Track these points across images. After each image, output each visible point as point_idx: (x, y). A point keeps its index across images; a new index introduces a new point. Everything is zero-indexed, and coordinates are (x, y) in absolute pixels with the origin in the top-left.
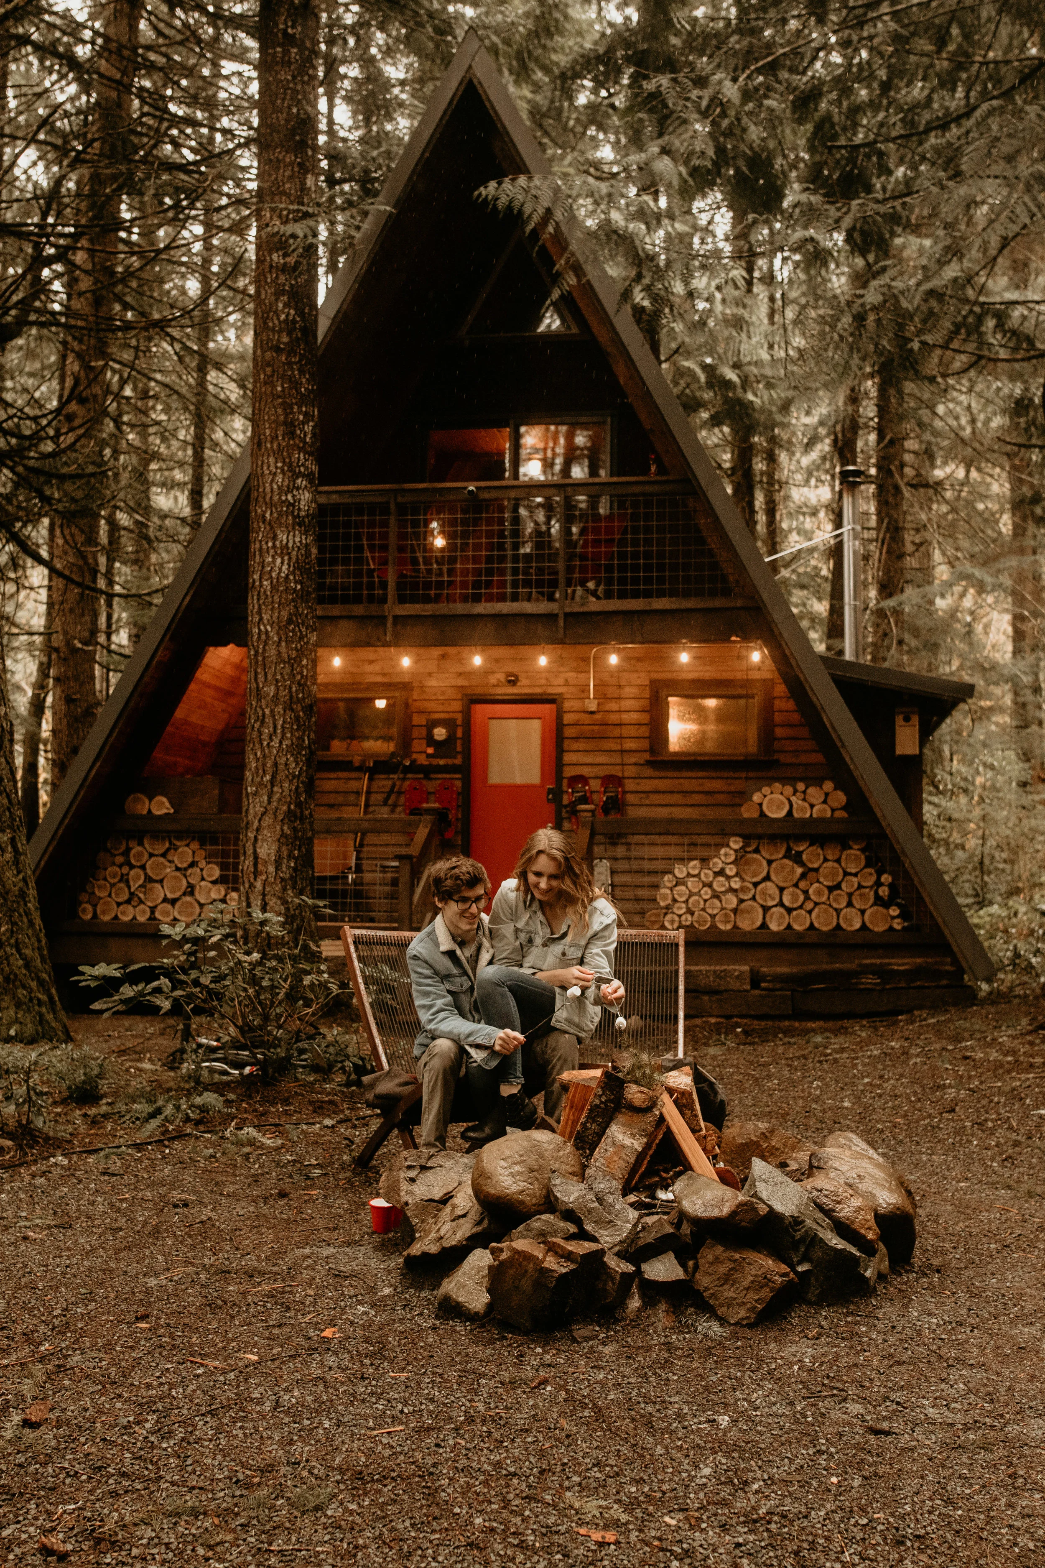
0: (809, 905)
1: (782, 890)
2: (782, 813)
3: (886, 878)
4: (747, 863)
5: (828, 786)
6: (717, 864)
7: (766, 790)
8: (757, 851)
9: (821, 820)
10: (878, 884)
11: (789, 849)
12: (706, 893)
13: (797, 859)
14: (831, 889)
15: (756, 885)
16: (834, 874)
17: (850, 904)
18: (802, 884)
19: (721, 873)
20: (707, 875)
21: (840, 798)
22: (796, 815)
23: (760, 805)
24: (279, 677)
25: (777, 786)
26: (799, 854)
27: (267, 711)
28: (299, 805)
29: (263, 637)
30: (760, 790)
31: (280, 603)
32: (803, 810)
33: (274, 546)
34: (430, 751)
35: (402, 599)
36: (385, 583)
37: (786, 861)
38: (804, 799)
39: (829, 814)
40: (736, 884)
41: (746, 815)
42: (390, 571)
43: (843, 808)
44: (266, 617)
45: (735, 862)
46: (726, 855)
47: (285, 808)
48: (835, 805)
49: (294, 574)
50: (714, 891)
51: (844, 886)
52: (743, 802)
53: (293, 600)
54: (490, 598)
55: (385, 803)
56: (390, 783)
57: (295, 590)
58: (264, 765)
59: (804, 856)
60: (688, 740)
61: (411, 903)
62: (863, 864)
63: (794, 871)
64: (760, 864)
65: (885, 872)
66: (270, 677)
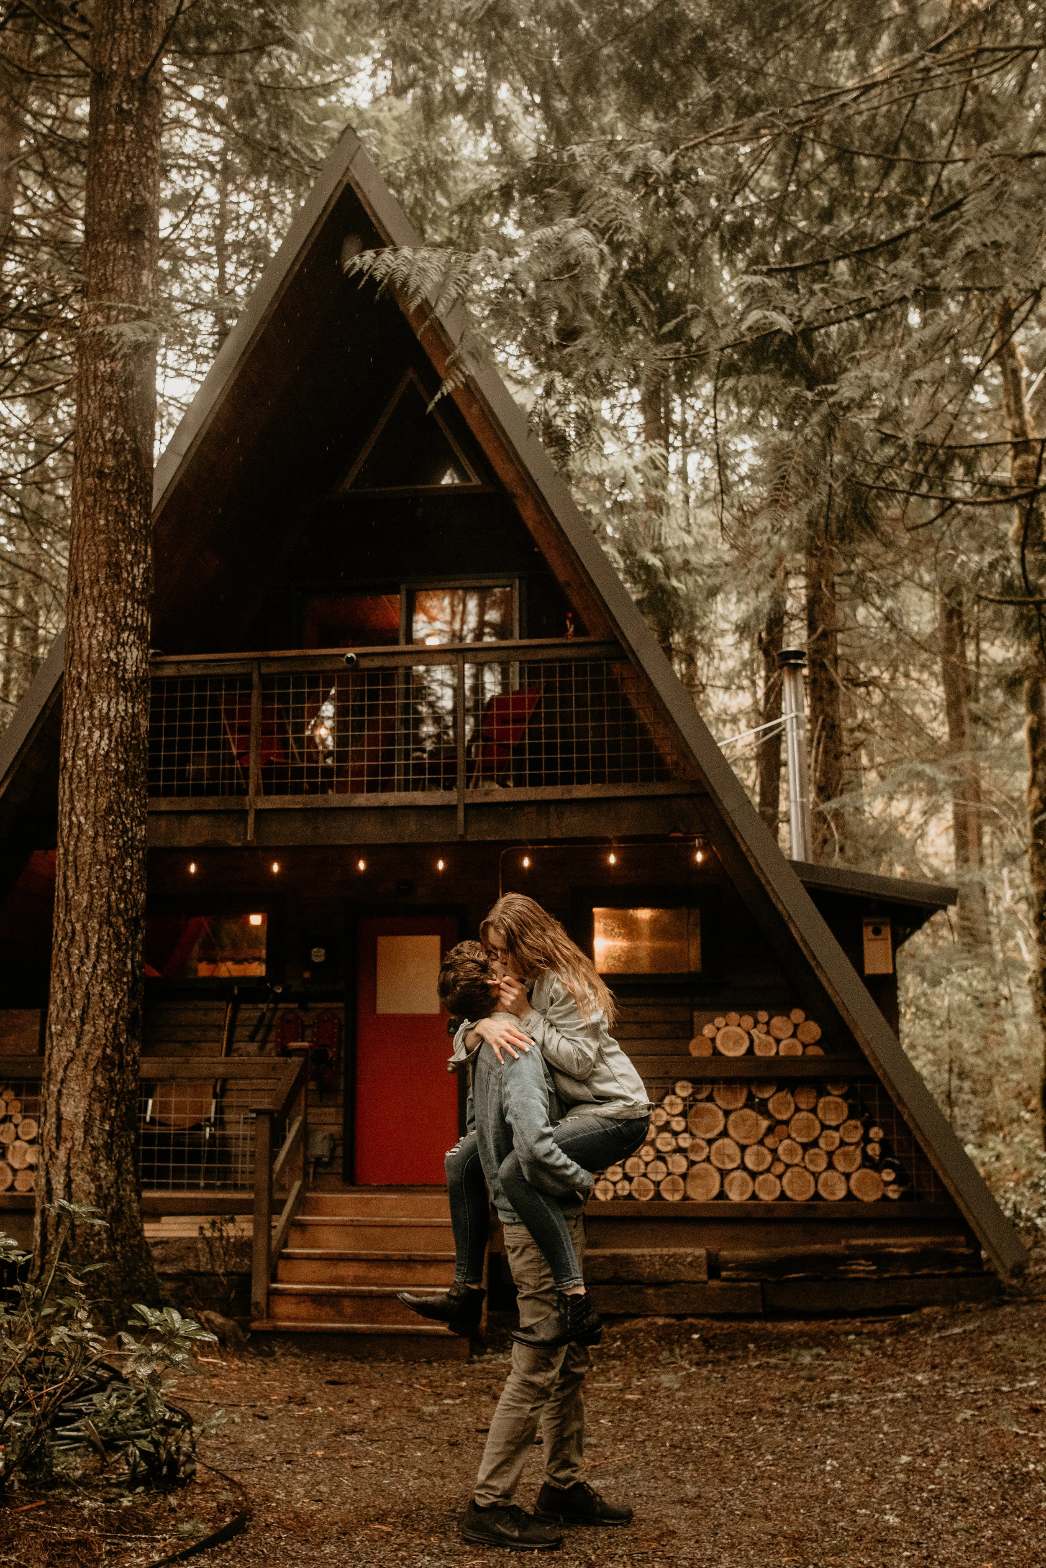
0: (779, 1168)
1: (743, 1148)
2: (741, 1051)
3: (875, 1132)
4: (701, 1114)
5: (798, 1015)
6: (662, 1115)
7: (720, 1021)
8: (710, 1099)
9: (792, 1059)
10: (866, 1140)
11: (751, 1097)
12: (648, 1154)
13: (762, 1108)
14: (805, 1147)
15: (710, 1142)
16: (809, 1127)
17: (830, 1166)
18: (769, 1141)
19: (668, 1127)
21: (813, 1030)
22: (758, 1052)
23: (713, 1040)
24: (94, 882)
25: (734, 1016)
26: (764, 1102)
27: (78, 926)
28: (117, 1048)
29: (75, 831)
30: (711, 1021)
31: (97, 788)
32: (767, 1046)
33: (91, 716)
34: (307, 975)
35: (268, 790)
36: (246, 771)
37: (748, 1112)
38: (768, 1033)
39: (799, 1051)
40: (685, 1141)
41: (695, 1053)
42: (252, 756)
43: (817, 1043)
44: (79, 806)
45: (684, 1114)
46: (672, 1104)
47: (98, 1052)
48: (808, 1040)
49: (116, 751)
50: (658, 1151)
51: (822, 1142)
52: (692, 1037)
53: (114, 784)
54: (373, 788)
55: (252, 1039)
56: (258, 1014)
57: (117, 771)
58: (73, 996)
59: (770, 1106)
60: (618, 959)
61: (271, 1171)
62: (845, 1114)
63: (757, 1125)
64: (714, 1116)
65: (874, 1124)
66: (82, 882)
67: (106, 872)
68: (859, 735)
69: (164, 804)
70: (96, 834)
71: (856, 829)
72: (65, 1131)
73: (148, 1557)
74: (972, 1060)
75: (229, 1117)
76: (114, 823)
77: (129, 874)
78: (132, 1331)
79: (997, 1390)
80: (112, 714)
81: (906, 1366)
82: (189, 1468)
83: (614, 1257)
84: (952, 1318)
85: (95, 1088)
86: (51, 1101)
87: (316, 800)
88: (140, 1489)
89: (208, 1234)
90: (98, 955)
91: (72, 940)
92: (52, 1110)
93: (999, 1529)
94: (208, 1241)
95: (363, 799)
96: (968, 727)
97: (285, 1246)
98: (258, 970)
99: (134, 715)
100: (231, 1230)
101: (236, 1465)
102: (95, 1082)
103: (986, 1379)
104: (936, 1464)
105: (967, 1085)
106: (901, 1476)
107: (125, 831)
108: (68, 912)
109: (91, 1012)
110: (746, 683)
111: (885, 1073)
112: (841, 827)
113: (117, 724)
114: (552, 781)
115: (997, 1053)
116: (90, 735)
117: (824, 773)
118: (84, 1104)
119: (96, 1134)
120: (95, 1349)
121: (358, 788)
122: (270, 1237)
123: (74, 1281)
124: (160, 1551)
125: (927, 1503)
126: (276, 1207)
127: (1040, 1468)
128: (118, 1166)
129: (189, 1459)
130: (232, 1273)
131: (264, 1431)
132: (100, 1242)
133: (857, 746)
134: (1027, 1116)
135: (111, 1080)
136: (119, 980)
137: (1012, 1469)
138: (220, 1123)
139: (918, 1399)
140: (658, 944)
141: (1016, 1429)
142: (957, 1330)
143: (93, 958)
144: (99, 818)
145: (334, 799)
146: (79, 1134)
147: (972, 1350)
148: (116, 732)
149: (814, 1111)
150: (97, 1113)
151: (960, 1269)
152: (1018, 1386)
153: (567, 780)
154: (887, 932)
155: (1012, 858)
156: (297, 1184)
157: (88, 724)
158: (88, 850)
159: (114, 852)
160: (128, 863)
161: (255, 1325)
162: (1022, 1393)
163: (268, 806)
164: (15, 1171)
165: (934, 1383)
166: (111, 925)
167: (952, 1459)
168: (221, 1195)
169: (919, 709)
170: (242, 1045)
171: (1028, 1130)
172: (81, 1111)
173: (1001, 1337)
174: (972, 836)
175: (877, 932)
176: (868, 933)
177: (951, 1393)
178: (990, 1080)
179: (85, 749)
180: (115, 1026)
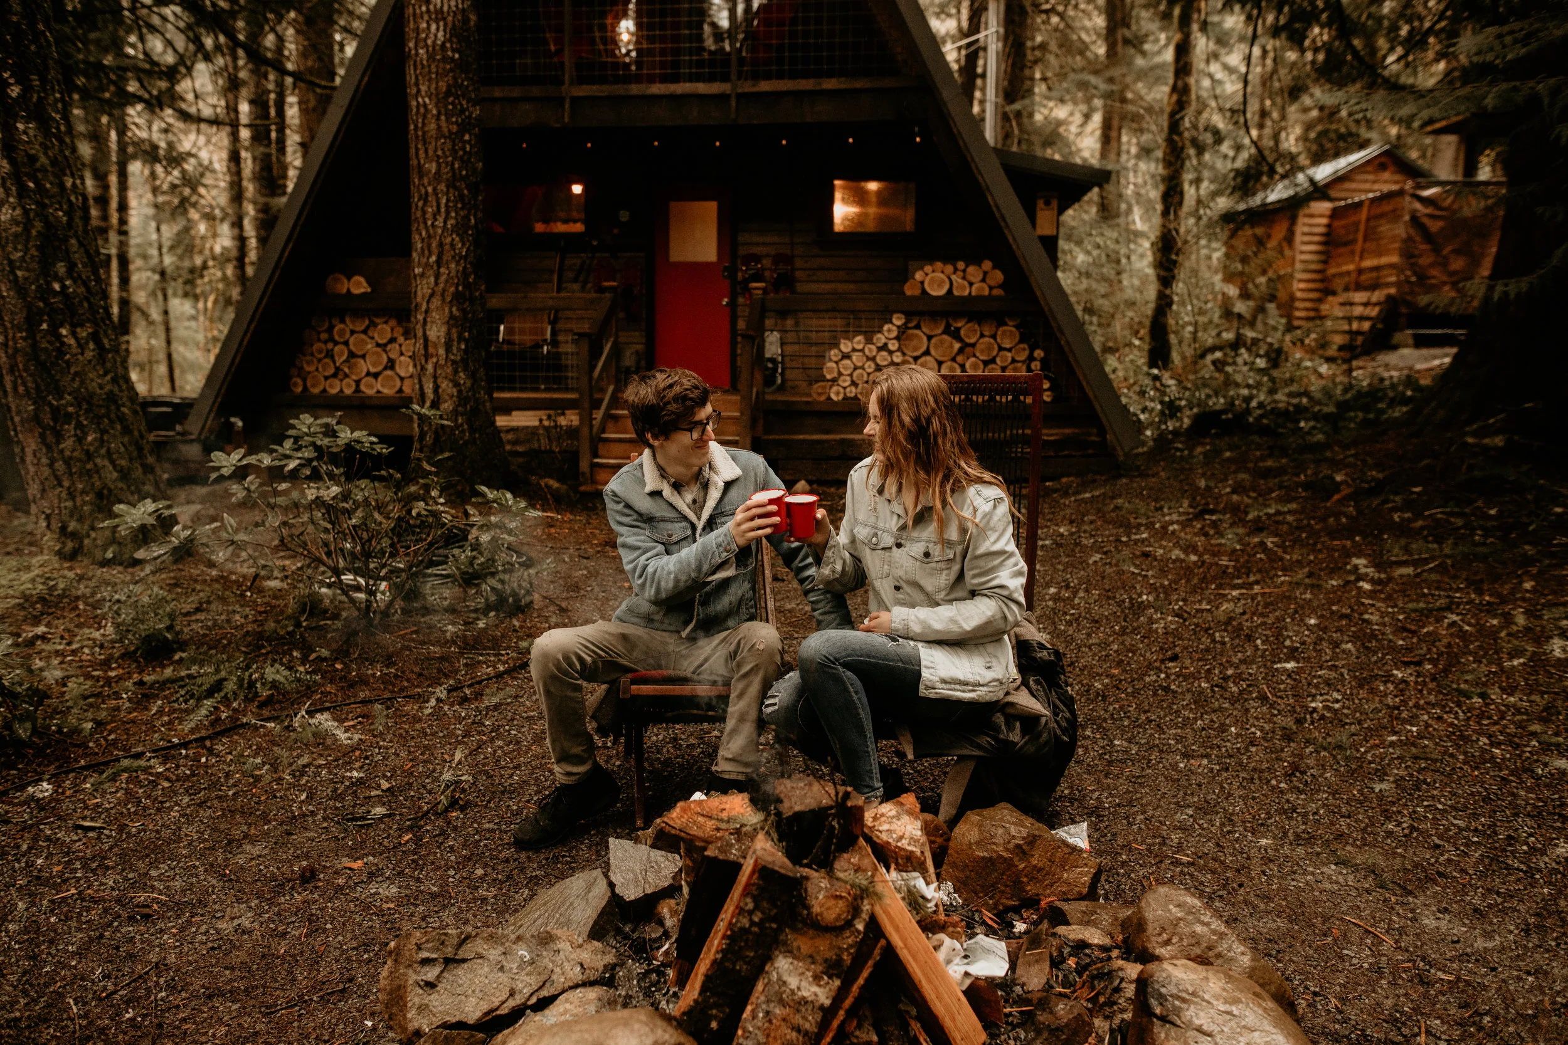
1: (940, 364)
2: (942, 292)
3: (1039, 353)
4: (910, 338)
5: (987, 265)
6: (880, 339)
7: (928, 268)
8: (918, 327)
9: (979, 298)
10: (1031, 358)
11: (948, 326)
12: (870, 366)
13: (956, 335)
14: (986, 363)
16: (990, 348)
18: (960, 359)
19: (884, 348)
20: (871, 349)
21: (998, 276)
22: (956, 293)
23: (922, 283)
24: (440, 153)
25: (939, 265)
26: (958, 329)
27: (430, 189)
28: (467, 286)
29: (422, 110)
30: (922, 268)
31: (437, 73)
32: (963, 288)
33: (428, 11)
34: (616, 231)
35: (580, 81)
36: (562, 64)
37: (945, 337)
38: (964, 278)
39: (986, 292)
40: (897, 358)
41: (908, 293)
42: (566, 53)
43: (1000, 286)
44: (423, 88)
45: (898, 338)
46: (889, 331)
47: (452, 289)
48: (993, 283)
49: (450, 41)
50: (877, 365)
51: (998, 360)
52: (905, 281)
53: (451, 70)
54: (664, 79)
55: (575, 280)
56: (579, 262)
57: (452, 59)
58: (429, 246)
59: (962, 332)
60: (852, 220)
61: (591, 378)
62: (1017, 338)
63: (951, 346)
64: (920, 339)
65: (1038, 347)
66: (431, 153)
67: (449, 145)
68: (1038, 53)
69: (497, 93)
70: (439, 113)
71: (1029, 128)
72: (431, 350)
73: (495, 667)
74: (1101, 301)
75: (561, 338)
76: (453, 103)
77: (468, 148)
78: (475, 505)
79: (1118, 540)
80: (445, 9)
81: (1050, 520)
82: (528, 599)
83: (843, 441)
84: (1083, 487)
85: (452, 317)
86: (419, 326)
87: (619, 89)
88: (492, 614)
89: (546, 423)
90: (448, 212)
91: (426, 201)
92: (420, 333)
93: (1123, 643)
94: (546, 428)
95: (656, 89)
96: (1120, 48)
97: (604, 432)
98: (579, 227)
99: (463, 10)
100: (563, 421)
101: (565, 595)
102: (451, 312)
103: (1110, 531)
104: (1075, 594)
105: (1095, 319)
106: (1050, 603)
107: (462, 111)
108: (421, 178)
109: (445, 258)
110: (953, 11)
111: (1050, 310)
112: (1019, 125)
113: (450, 18)
114: (806, 75)
115: (1119, 297)
116: (429, 28)
117: (1011, 82)
118: (444, 329)
119: (455, 350)
120: (446, 518)
121: (651, 80)
122: (591, 426)
123: (428, 467)
124: (504, 663)
125: (1069, 623)
126: (596, 404)
127: (1151, 598)
128: (473, 376)
129: (528, 592)
130: (565, 451)
131: (586, 568)
132: (463, 431)
133: (1036, 62)
134: (1137, 342)
135: (463, 311)
136: (466, 232)
137: (1131, 599)
138: (554, 343)
139: (1061, 545)
140: (883, 211)
141: (1132, 569)
142: (1088, 495)
143: (443, 215)
144: (440, 100)
145: (635, 89)
146: (442, 352)
147: (1099, 510)
148: (450, 25)
149: (994, 337)
150: (455, 336)
151: (1090, 451)
152: (1134, 537)
153: (818, 75)
154: (1055, 204)
155: (1146, 152)
156: (611, 388)
157: (426, 17)
158: (433, 126)
159: (455, 128)
160: (467, 137)
161: (582, 488)
162: (1136, 542)
163: (581, 94)
164: (402, 379)
165: (1072, 534)
166: (456, 188)
167: (1087, 591)
168: (556, 396)
169: (1084, 36)
170: (569, 285)
171: (1136, 352)
172: (442, 334)
173: (1120, 501)
174: (1114, 134)
175: (1047, 203)
176: (1040, 204)
177: (1084, 542)
178: (1113, 316)
179: (425, 40)
180: (465, 268)
